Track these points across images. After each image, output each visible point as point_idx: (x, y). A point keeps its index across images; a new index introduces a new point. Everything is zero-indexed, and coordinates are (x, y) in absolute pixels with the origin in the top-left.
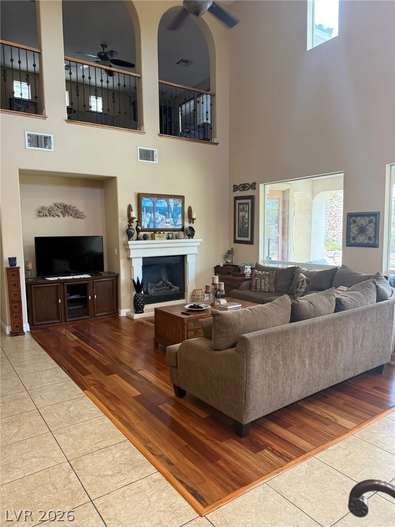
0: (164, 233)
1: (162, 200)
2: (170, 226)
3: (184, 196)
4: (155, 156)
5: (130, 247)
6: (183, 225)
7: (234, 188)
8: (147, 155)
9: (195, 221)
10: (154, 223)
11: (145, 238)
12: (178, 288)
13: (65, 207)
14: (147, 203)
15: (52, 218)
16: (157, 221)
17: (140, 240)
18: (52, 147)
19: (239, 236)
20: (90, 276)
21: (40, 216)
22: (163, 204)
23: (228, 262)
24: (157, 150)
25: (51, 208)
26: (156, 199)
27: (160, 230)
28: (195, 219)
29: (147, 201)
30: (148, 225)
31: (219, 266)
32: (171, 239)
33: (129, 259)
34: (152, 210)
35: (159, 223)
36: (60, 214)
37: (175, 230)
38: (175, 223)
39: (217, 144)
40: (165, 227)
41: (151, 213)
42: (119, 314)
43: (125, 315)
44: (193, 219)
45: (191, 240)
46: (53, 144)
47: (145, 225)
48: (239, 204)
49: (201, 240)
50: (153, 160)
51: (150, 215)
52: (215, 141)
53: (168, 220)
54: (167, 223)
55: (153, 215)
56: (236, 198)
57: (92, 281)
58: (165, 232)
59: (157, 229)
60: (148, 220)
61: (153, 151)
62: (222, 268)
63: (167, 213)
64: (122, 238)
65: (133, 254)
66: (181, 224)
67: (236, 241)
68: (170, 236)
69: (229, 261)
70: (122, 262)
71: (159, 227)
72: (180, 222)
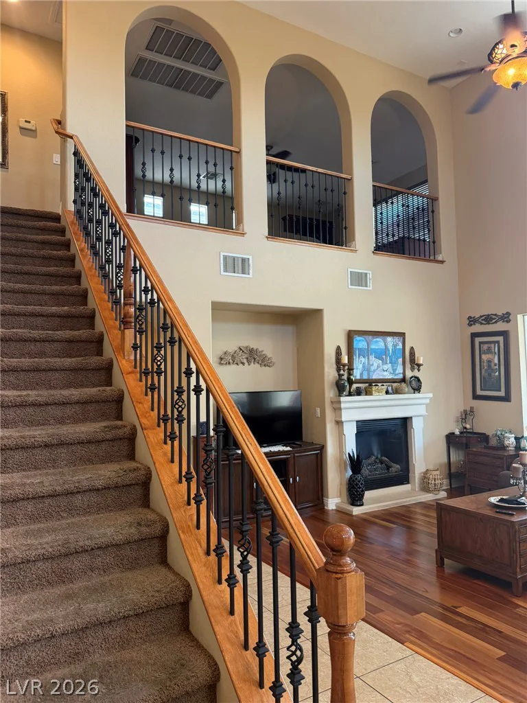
0: (383, 385)
1: (378, 339)
2: (388, 376)
3: (405, 333)
4: (368, 280)
5: (343, 405)
6: (404, 373)
7: (470, 321)
8: (359, 279)
9: (421, 367)
10: (369, 371)
11: (358, 393)
12: (398, 466)
13: (251, 351)
14: (360, 343)
15: (234, 366)
16: (373, 368)
17: (354, 395)
18: (251, 271)
19: (481, 390)
20: (289, 449)
21: (222, 364)
22: (378, 344)
23: (465, 428)
24: (370, 272)
25: (235, 353)
26: (370, 337)
27: (377, 381)
28: (422, 365)
29: (359, 341)
30: (361, 374)
31: (453, 433)
32: (391, 394)
33: (339, 423)
34: (366, 353)
35: (374, 371)
36: (245, 361)
37: (394, 381)
38: (394, 370)
39: (442, 262)
40: (381, 377)
41: (364, 357)
42: (324, 506)
43: (334, 508)
44: (419, 365)
45: (417, 395)
46: (251, 268)
47: (357, 374)
48: (481, 343)
49: (431, 395)
50: (366, 286)
51: (363, 359)
52: (440, 258)
53: (386, 367)
54: (384, 371)
55: (367, 360)
56: (474, 335)
57: (292, 455)
58: (385, 384)
59: (372, 379)
60: (361, 366)
61: (366, 274)
62: (457, 437)
63: (384, 357)
64: (330, 393)
65: (345, 416)
66: (402, 372)
67: (476, 397)
68: (390, 389)
69: (468, 426)
70: (330, 428)
71: (374, 377)
72: (400, 369)
